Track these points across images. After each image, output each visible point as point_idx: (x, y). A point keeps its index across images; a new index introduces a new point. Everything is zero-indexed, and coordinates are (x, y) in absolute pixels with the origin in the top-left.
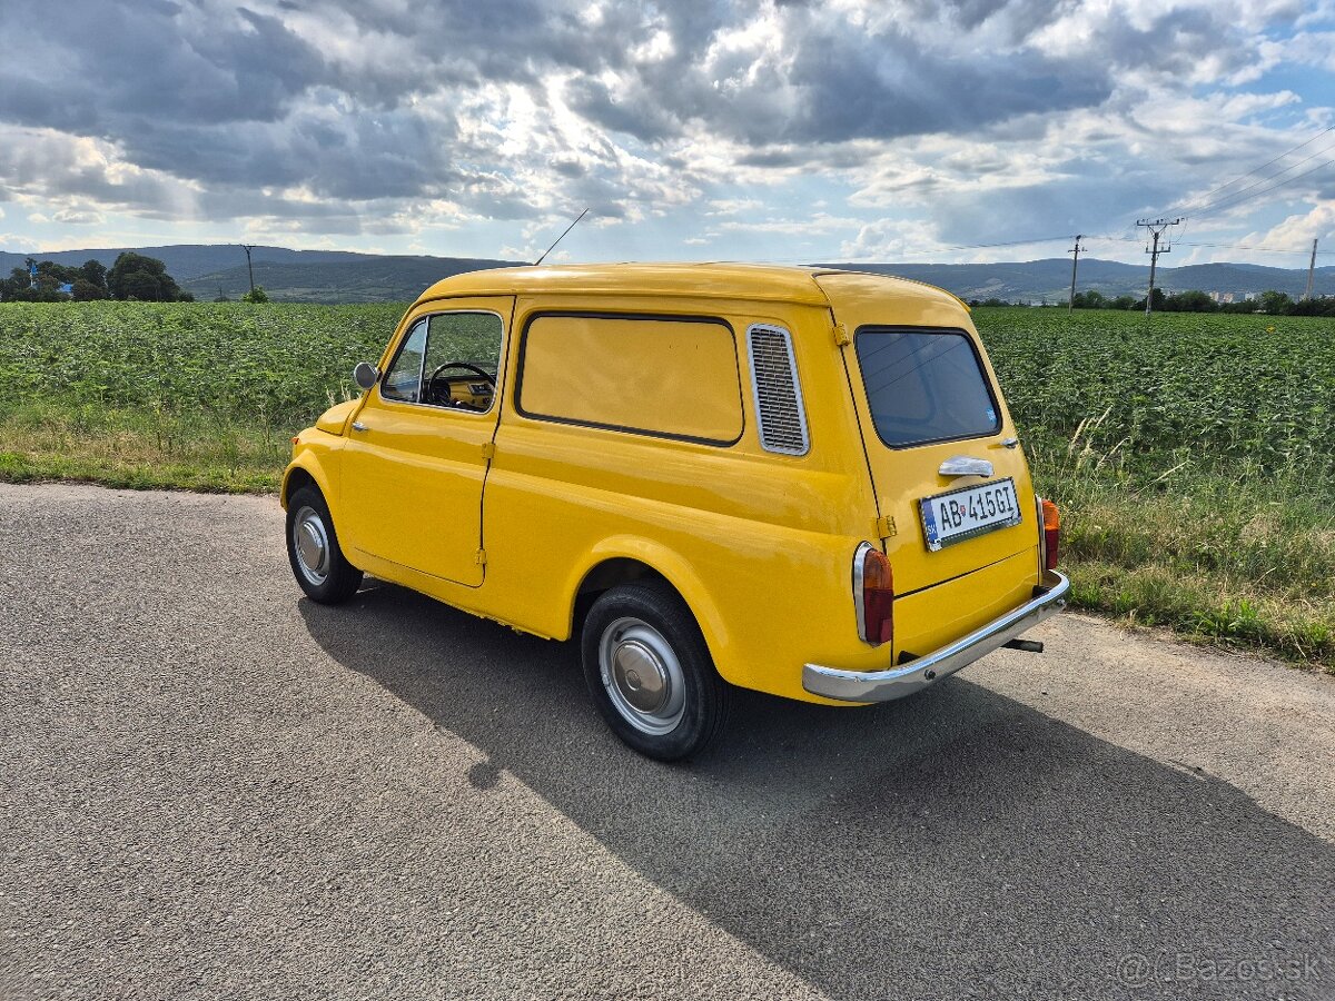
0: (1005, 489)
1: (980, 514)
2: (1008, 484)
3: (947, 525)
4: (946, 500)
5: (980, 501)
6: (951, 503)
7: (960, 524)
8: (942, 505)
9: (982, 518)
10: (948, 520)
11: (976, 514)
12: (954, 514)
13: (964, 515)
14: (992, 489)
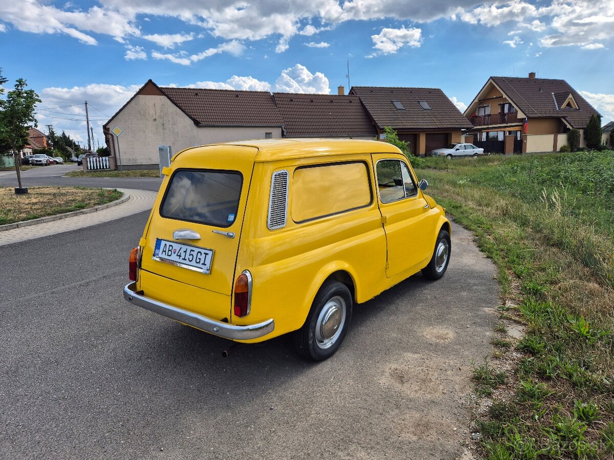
0: (206, 254)
1: (183, 257)
2: (210, 253)
3: (164, 253)
4: (168, 244)
5: (185, 252)
6: (170, 246)
7: (170, 256)
8: (166, 245)
9: (183, 259)
10: (165, 251)
11: (180, 256)
12: (169, 250)
13: (174, 253)
14: (197, 250)
